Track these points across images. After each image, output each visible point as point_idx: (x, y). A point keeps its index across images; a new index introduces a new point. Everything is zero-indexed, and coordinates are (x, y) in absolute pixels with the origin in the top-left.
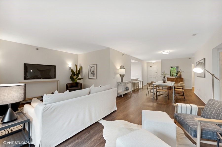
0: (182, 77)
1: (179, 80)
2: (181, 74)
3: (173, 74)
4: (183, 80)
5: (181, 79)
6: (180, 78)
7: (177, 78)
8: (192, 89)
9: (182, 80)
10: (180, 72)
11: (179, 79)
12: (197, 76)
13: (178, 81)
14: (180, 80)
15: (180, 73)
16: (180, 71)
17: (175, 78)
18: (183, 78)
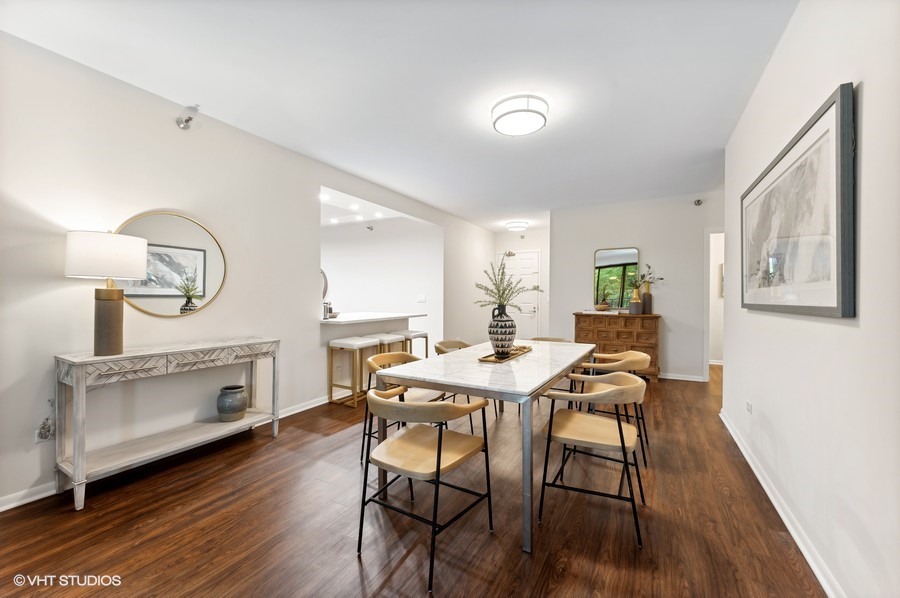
0: (656, 310)
1: (637, 328)
2: (651, 295)
3: (609, 294)
4: (660, 330)
5: (647, 322)
6: (643, 319)
7: (627, 319)
8: (707, 380)
9: (656, 327)
10: (647, 279)
11: (638, 322)
12: (744, 306)
13: (630, 333)
14: (642, 327)
15: (643, 290)
16: (643, 277)
17: (619, 316)
18: (657, 318)
